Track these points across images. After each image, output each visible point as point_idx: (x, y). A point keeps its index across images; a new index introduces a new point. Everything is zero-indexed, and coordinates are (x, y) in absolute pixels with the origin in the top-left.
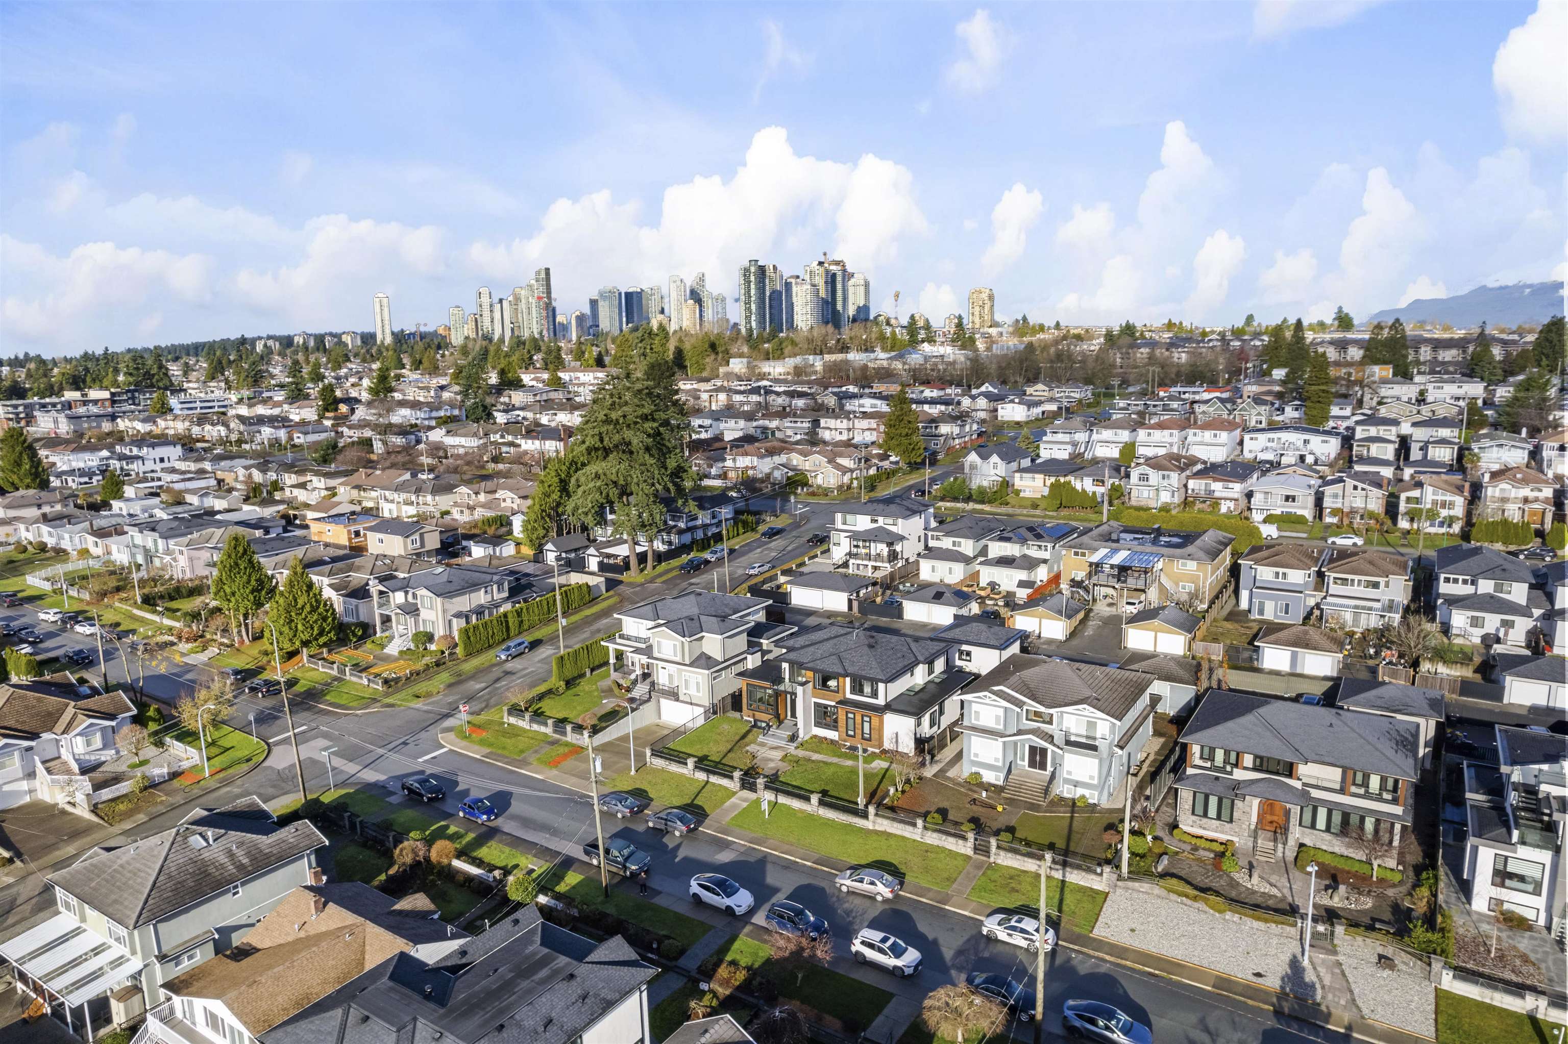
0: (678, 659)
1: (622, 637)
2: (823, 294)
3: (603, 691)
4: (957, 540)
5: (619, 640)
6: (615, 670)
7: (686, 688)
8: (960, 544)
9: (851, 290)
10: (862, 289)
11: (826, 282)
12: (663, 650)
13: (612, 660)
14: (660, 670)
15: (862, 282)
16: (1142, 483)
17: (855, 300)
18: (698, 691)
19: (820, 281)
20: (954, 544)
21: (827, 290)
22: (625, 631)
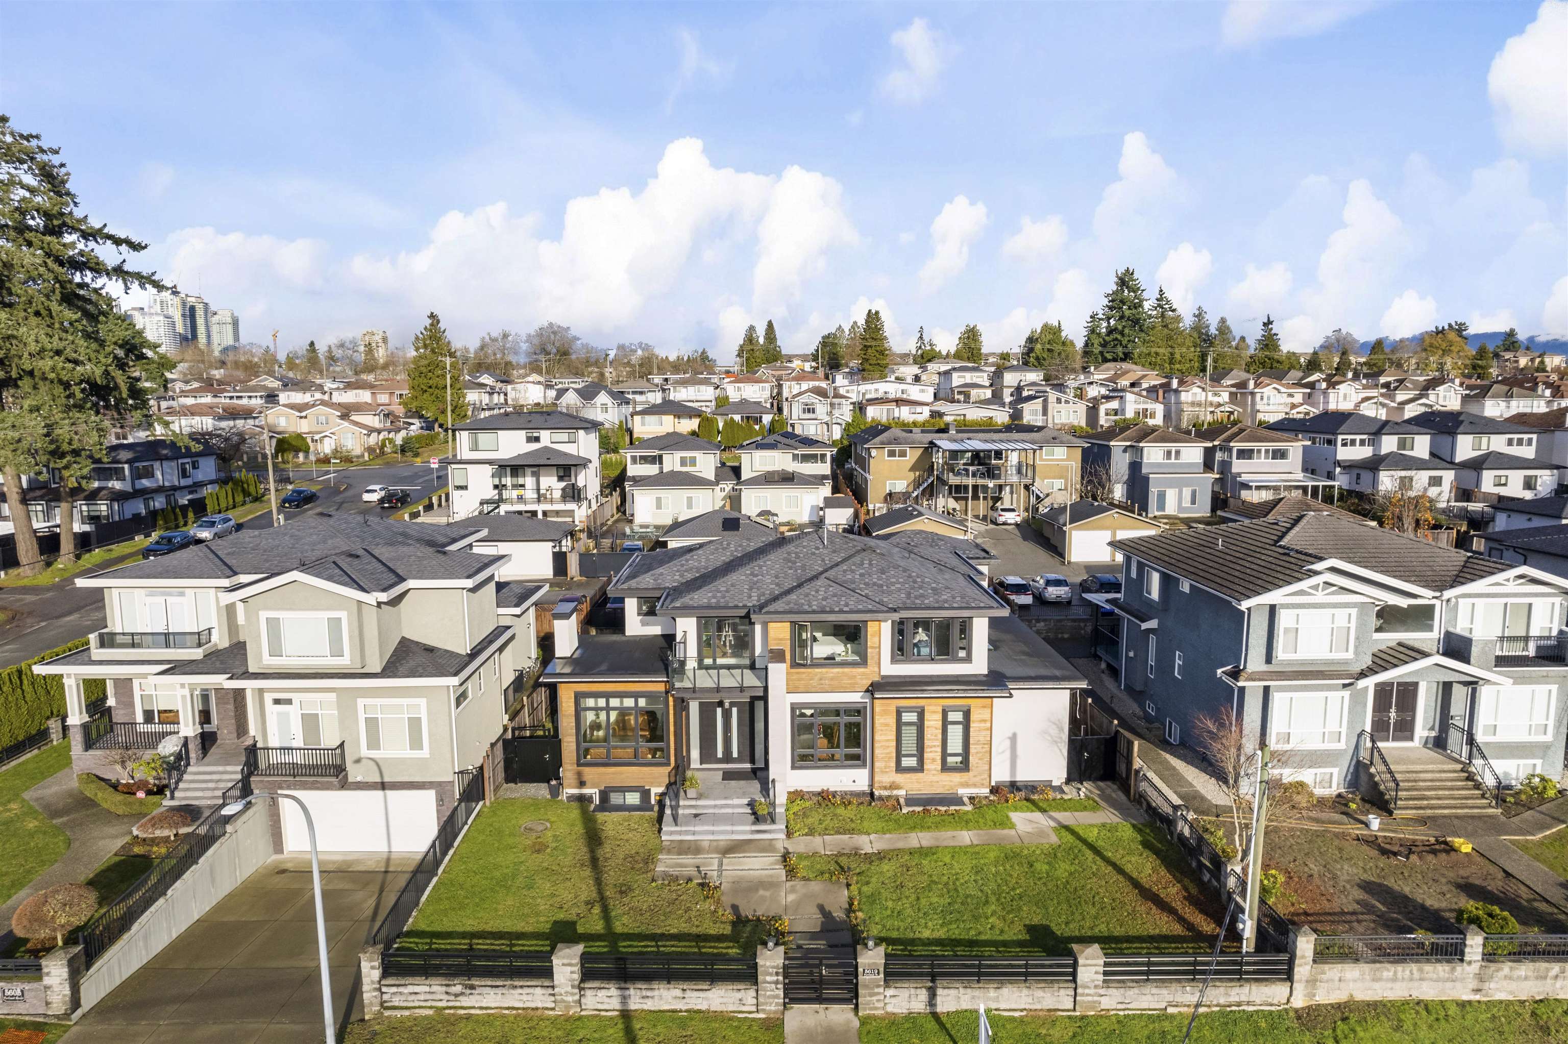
0: (345, 661)
1: (107, 641)
2: (180, 328)
3: (54, 813)
4: (688, 454)
5: (97, 653)
6: (89, 745)
7: (374, 743)
8: (693, 461)
9: (215, 329)
10: (230, 328)
11: (183, 315)
12: (289, 644)
13: (76, 717)
14: (272, 710)
15: (229, 320)
16: (807, 416)
17: (222, 338)
18: (416, 743)
19: (177, 315)
20: (683, 462)
21: (185, 325)
22: (117, 624)
